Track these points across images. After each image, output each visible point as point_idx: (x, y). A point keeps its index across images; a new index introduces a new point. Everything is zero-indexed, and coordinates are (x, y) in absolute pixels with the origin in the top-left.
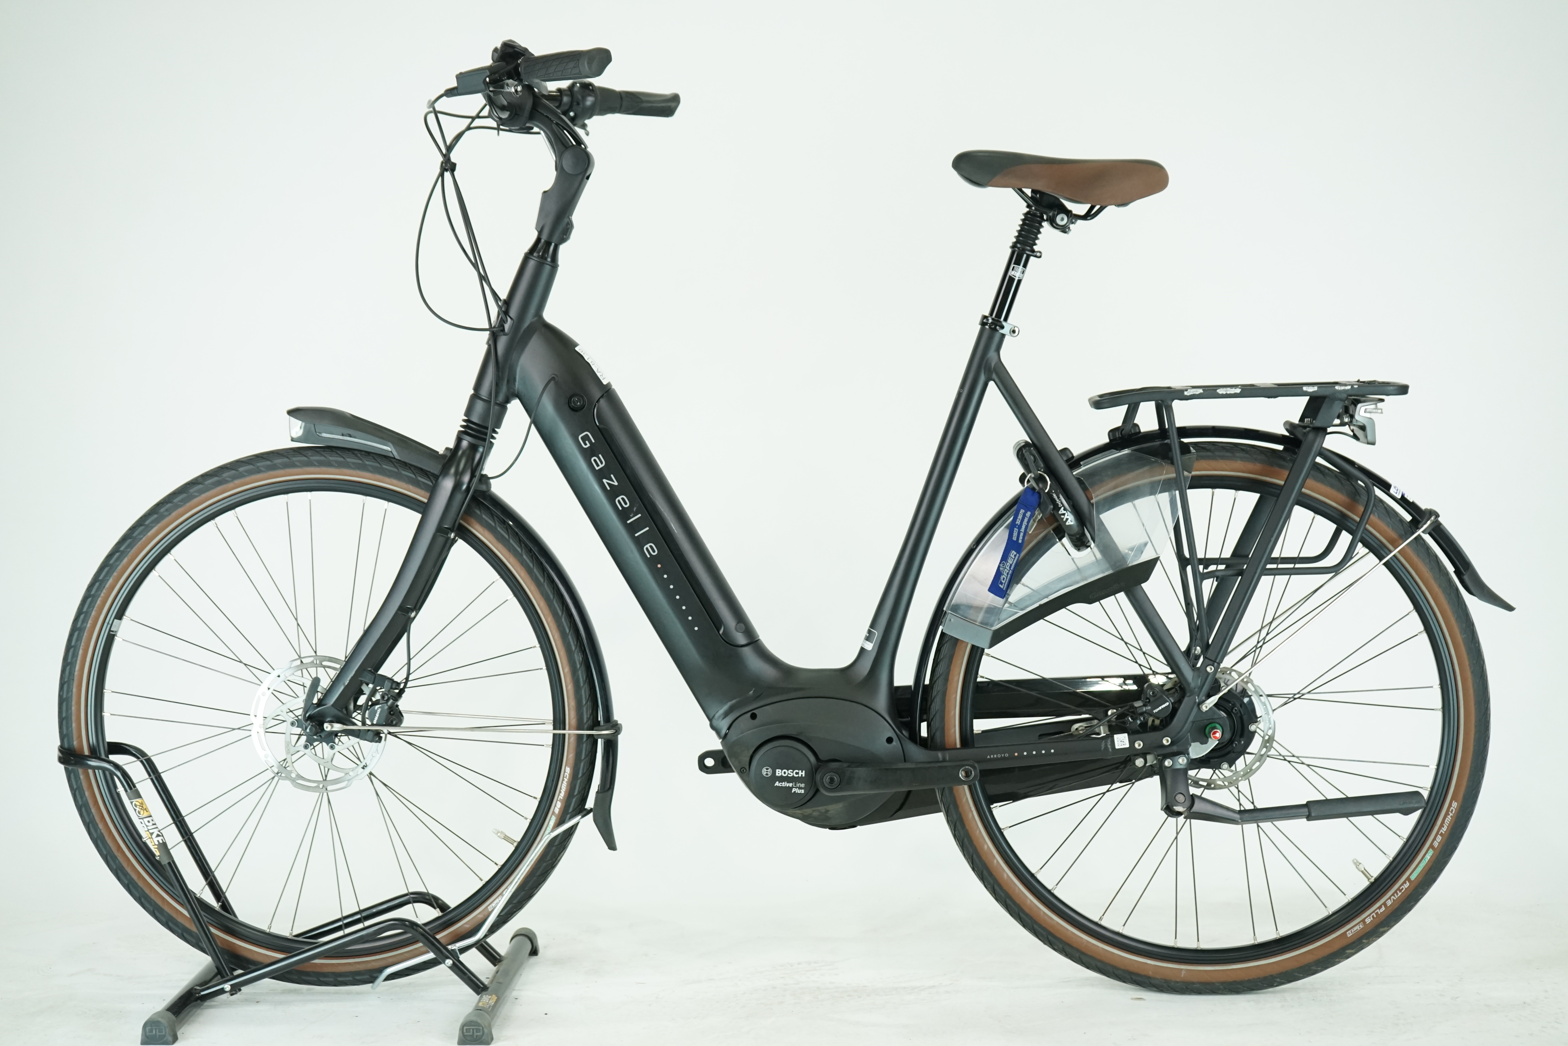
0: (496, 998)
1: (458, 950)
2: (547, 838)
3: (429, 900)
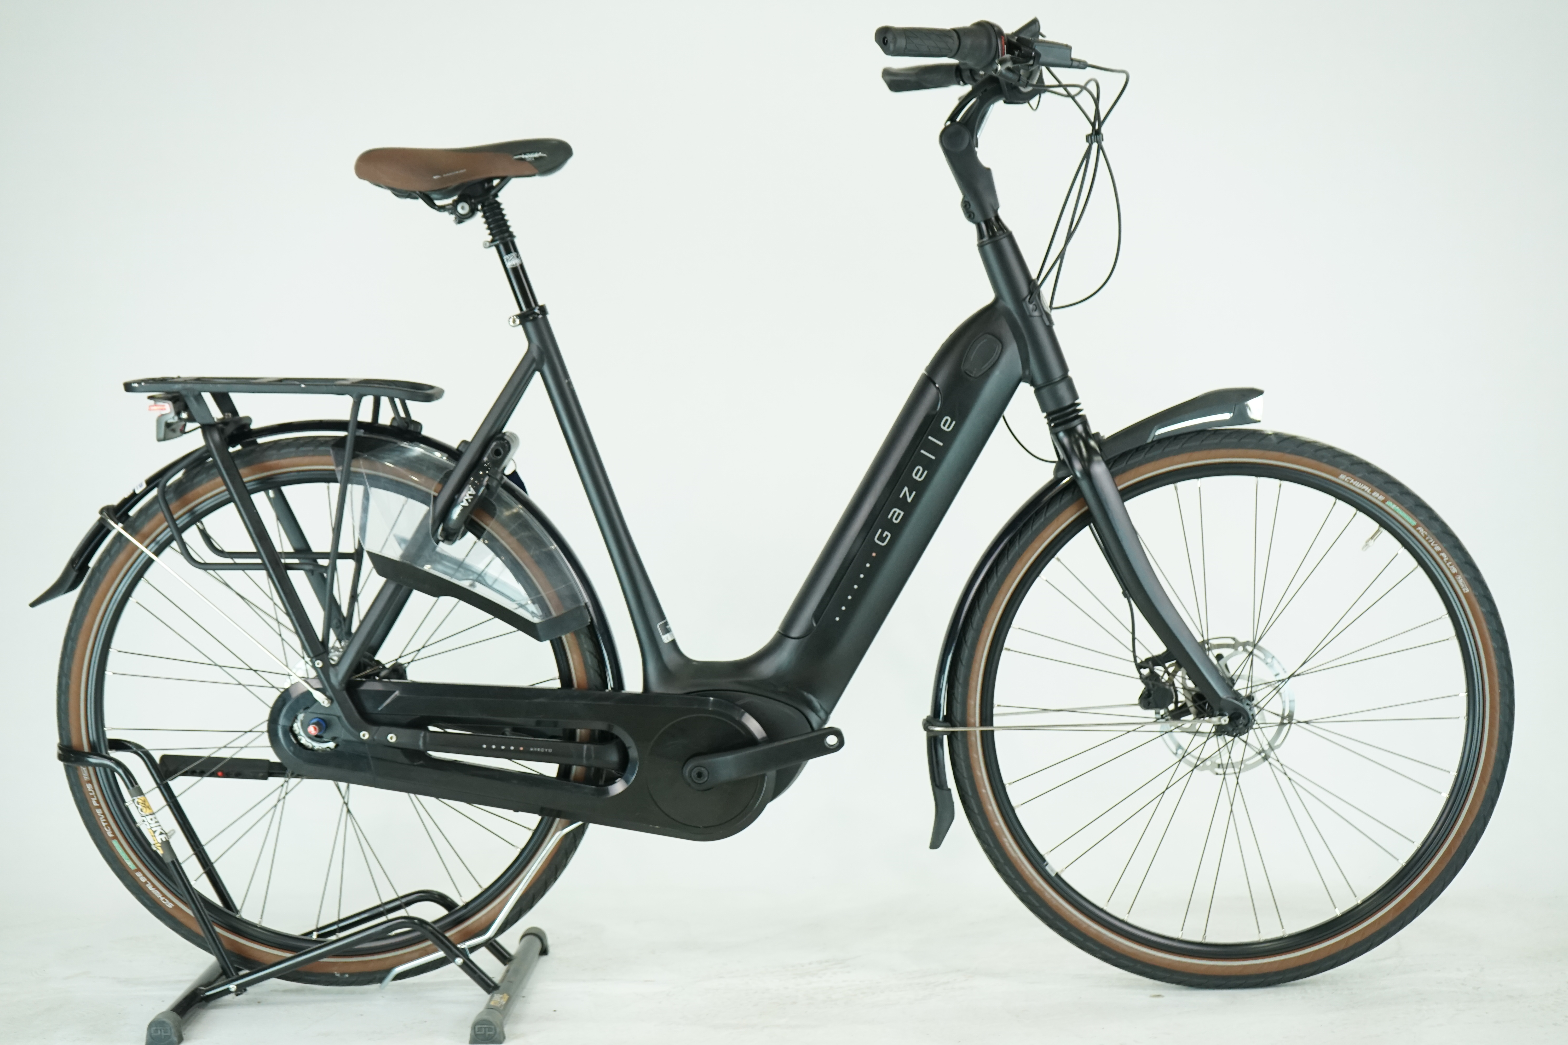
0: (508, 996)
1: (468, 949)
2: (560, 834)
3: (437, 898)
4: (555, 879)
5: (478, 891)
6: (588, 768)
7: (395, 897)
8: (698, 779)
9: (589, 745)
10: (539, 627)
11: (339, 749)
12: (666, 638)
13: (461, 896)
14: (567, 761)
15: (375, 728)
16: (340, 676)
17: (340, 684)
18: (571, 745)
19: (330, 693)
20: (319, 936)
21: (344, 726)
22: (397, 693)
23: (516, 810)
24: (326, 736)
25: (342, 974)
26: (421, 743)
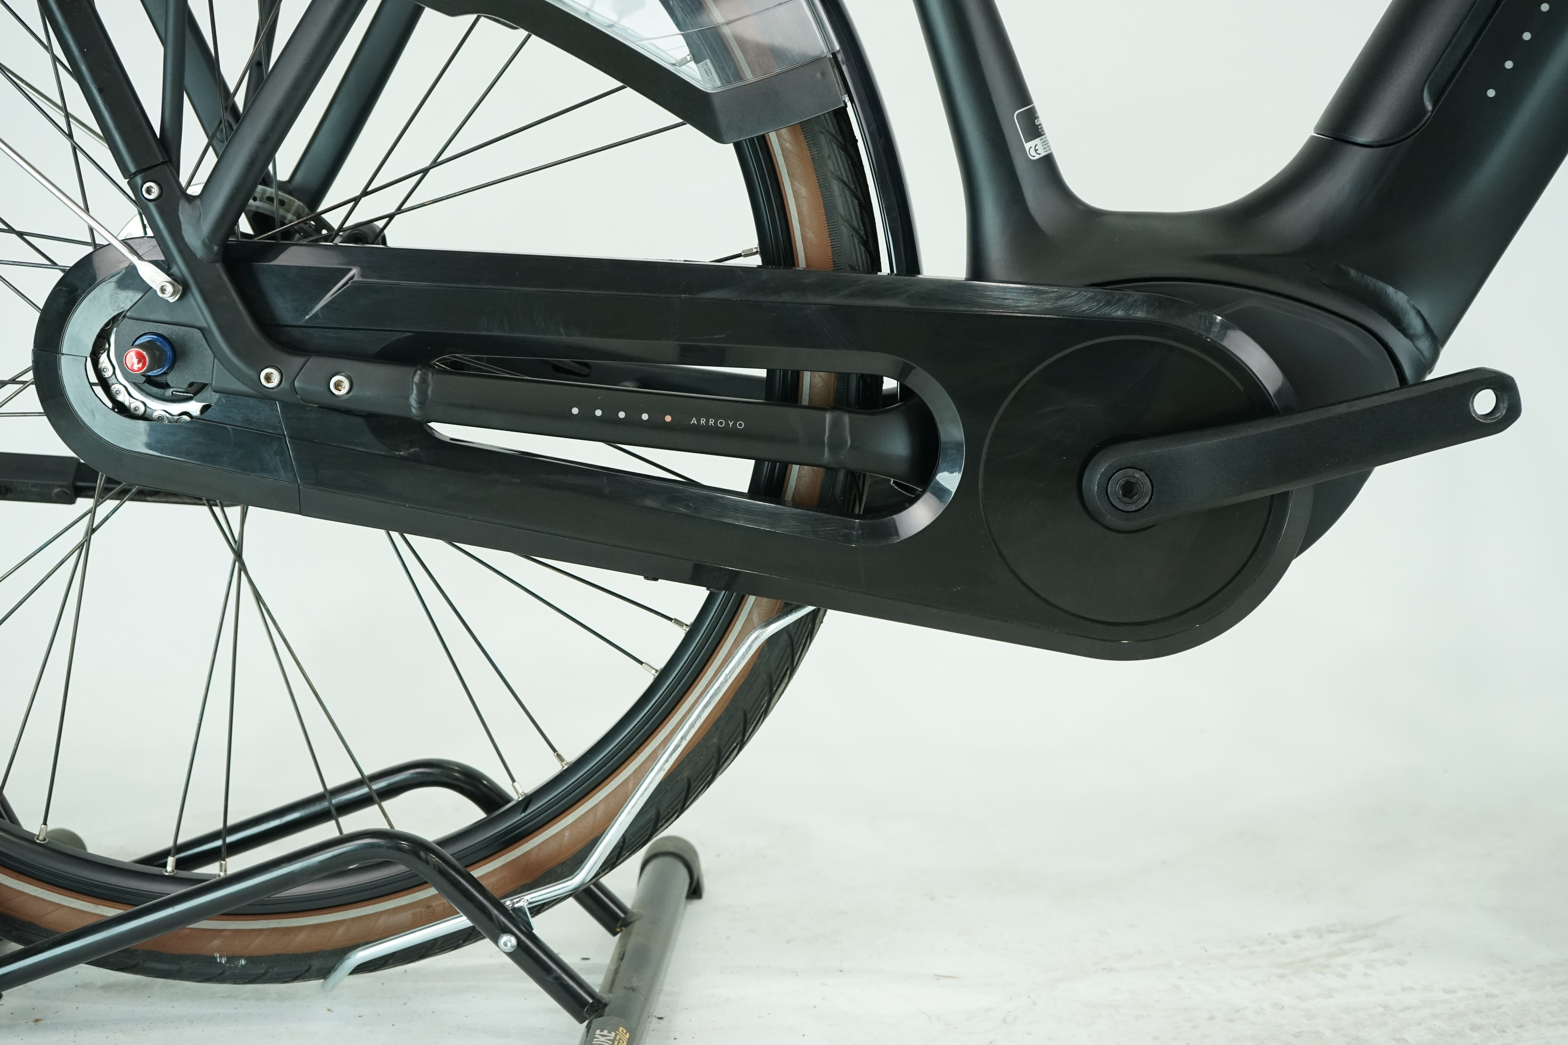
0: (628, 1036)
1: (529, 909)
2: (756, 638)
3: (456, 779)
4: (742, 745)
5: (555, 768)
6: (830, 470)
7: (356, 776)
8: (1126, 500)
9: (837, 413)
10: (717, 103)
11: (209, 414)
12: (1033, 149)
13: (513, 780)
14: (779, 452)
15: (297, 361)
16: (206, 227)
17: (207, 245)
18: (791, 413)
19: (180, 266)
20: (179, 864)
21: (217, 354)
22: (354, 271)
23: (652, 576)
24: (177, 380)
25: (231, 959)
26: (413, 400)
